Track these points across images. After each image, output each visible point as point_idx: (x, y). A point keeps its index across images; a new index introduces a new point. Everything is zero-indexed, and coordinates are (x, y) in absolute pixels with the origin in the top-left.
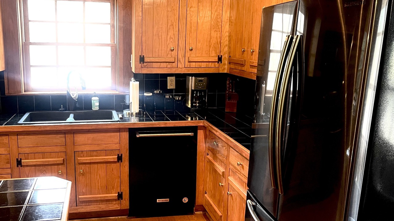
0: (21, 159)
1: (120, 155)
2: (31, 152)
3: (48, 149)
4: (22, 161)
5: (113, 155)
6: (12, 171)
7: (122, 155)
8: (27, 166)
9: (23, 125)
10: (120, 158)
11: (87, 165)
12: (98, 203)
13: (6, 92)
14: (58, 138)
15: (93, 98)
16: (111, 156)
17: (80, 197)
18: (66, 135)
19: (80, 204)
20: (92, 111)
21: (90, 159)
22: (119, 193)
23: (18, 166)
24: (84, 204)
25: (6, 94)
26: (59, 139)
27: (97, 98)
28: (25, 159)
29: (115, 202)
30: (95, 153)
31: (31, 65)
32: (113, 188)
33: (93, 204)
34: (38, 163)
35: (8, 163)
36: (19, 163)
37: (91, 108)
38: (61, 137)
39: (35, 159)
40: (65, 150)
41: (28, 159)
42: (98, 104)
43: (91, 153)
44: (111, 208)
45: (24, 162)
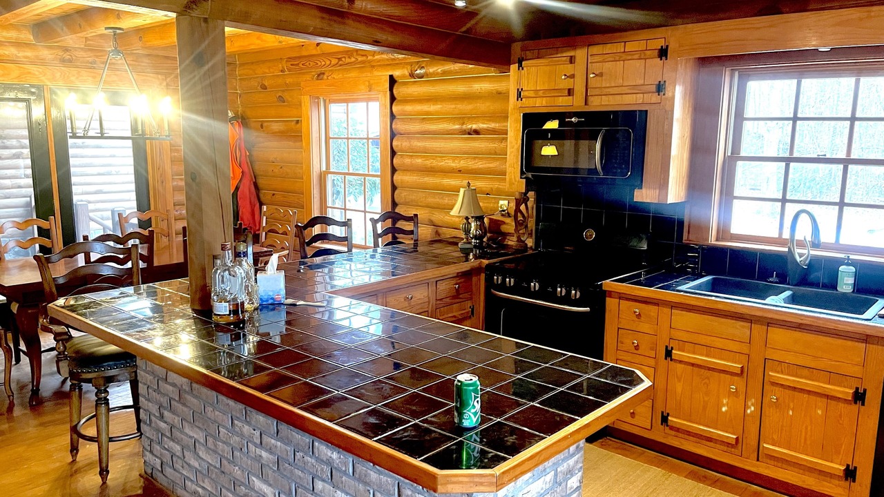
0: (672, 348)
1: (861, 391)
2: (690, 340)
3: (719, 343)
4: (673, 351)
5: (844, 387)
6: (657, 363)
7: (865, 390)
8: (681, 362)
9: (682, 293)
10: (859, 397)
11: (787, 391)
12: (801, 471)
13: (685, 237)
14: (738, 327)
15: (842, 268)
16: (840, 386)
17: (765, 445)
18: (753, 325)
19: (765, 460)
20: (835, 292)
21: (794, 381)
22: (848, 466)
23: (666, 359)
24: (772, 462)
25: (684, 242)
26: (741, 329)
27: (852, 269)
28: (679, 350)
29: (837, 482)
30: (806, 372)
31: (735, 195)
32: (838, 453)
33: (789, 468)
34: (699, 363)
35: (652, 349)
36: (668, 353)
37: (834, 287)
38: (743, 327)
39: (694, 353)
40: (747, 351)
41: (683, 351)
42: (851, 281)
43: (796, 369)
44: (827, 489)
45: (675, 354)
